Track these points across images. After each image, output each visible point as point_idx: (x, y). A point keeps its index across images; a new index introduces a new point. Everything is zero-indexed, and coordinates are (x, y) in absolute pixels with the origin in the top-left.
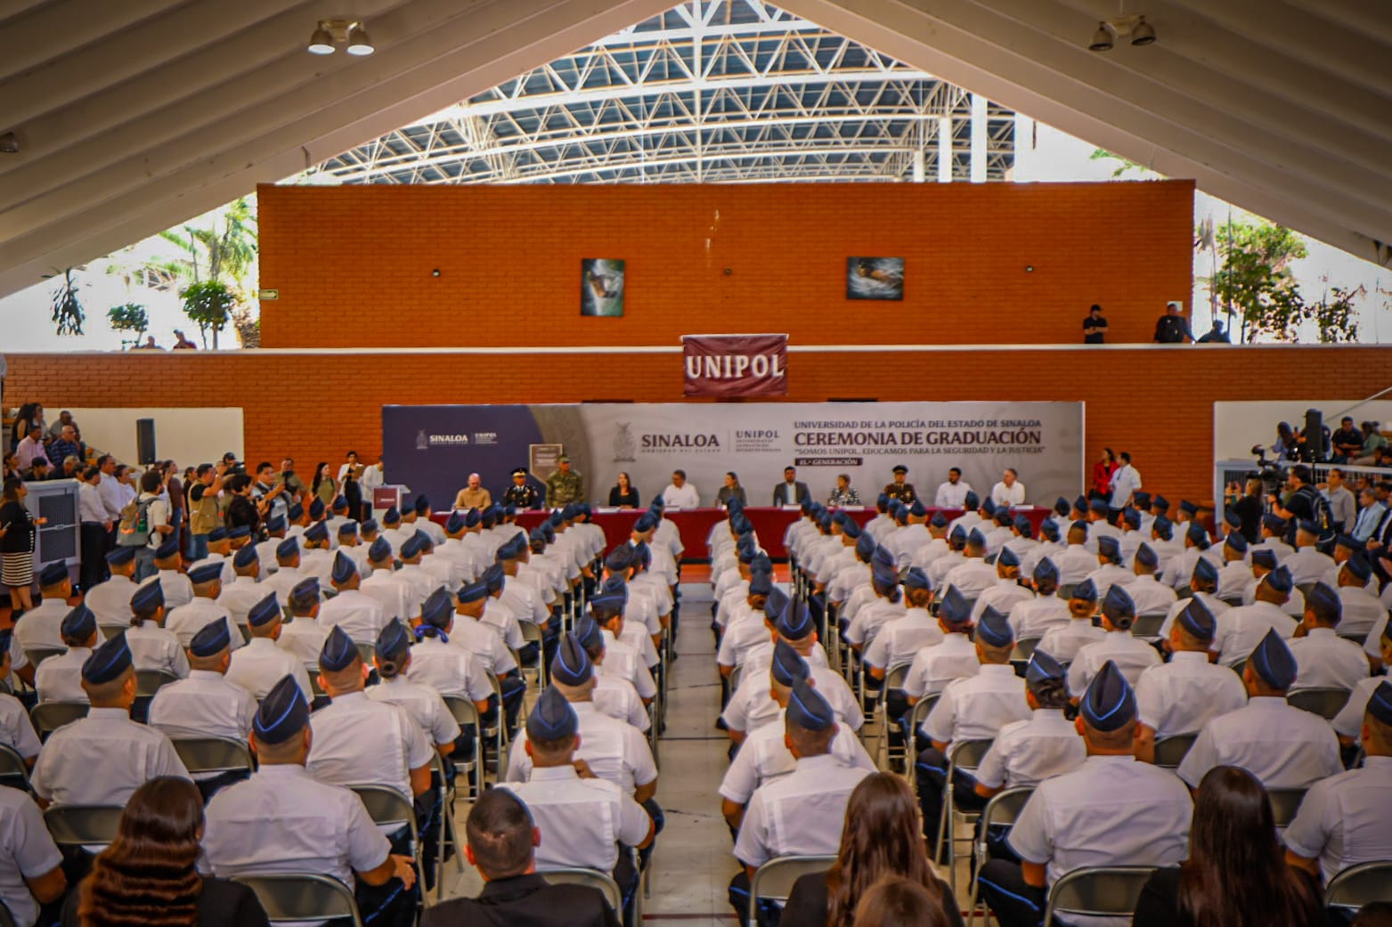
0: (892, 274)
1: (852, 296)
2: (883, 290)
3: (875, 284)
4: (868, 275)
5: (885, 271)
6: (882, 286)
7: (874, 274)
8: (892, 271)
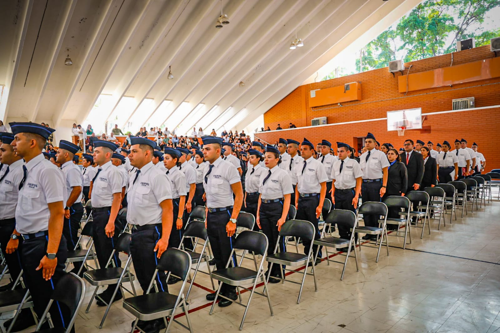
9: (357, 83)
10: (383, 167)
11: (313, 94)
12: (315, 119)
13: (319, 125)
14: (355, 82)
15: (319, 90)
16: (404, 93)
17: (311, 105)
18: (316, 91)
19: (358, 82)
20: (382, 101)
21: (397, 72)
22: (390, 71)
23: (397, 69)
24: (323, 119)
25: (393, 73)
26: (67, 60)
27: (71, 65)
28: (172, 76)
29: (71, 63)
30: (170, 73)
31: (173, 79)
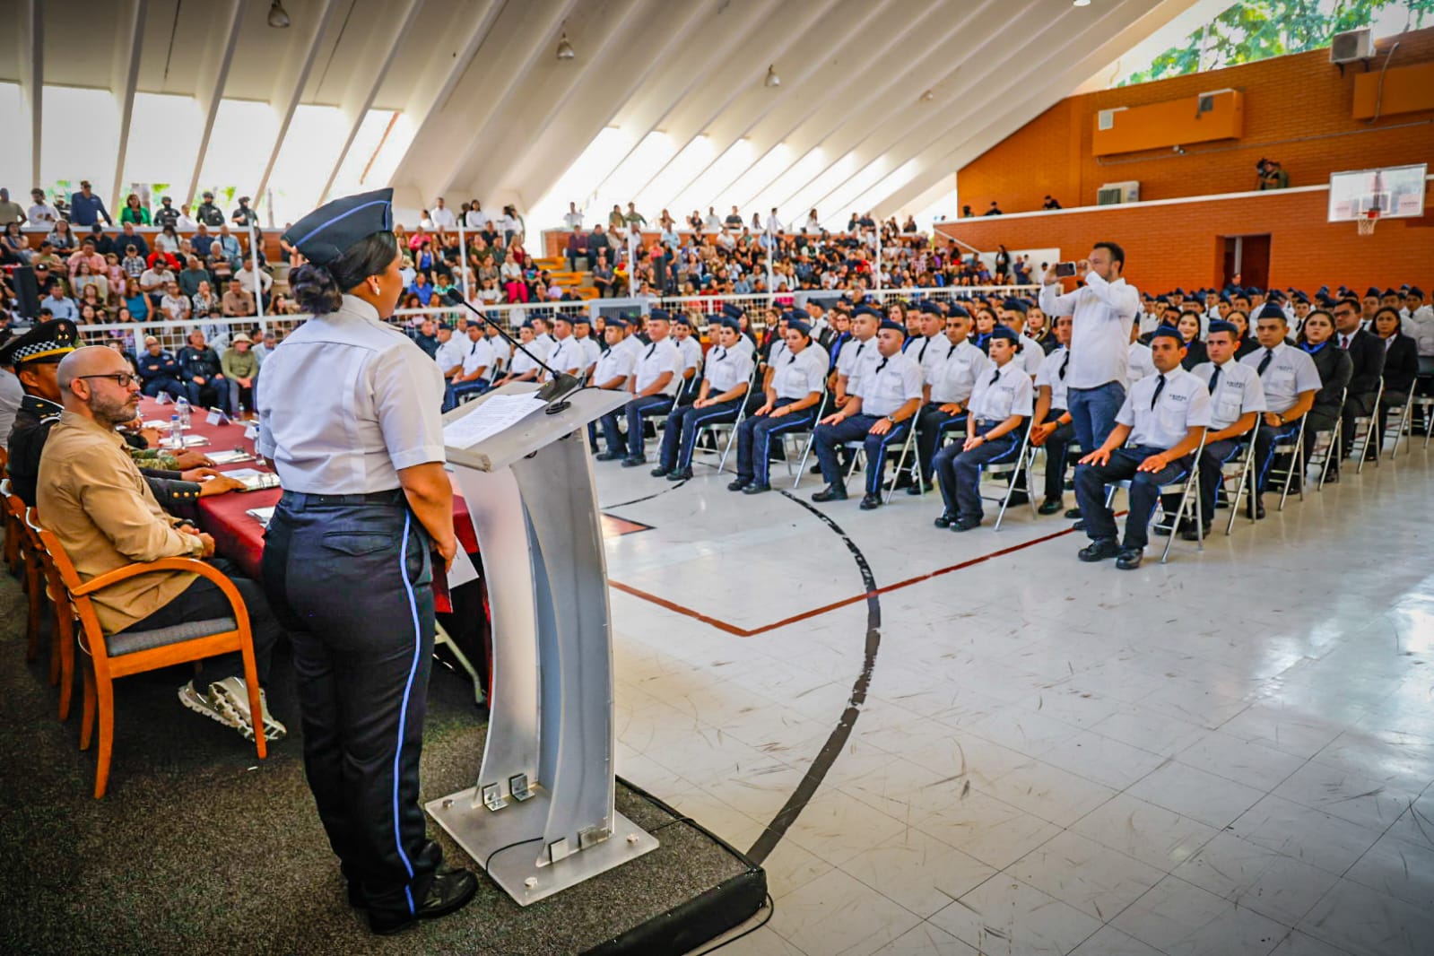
9: (1235, 92)
10: (1302, 389)
11: (1105, 120)
12: (1107, 187)
13: (1119, 202)
14: (1228, 90)
15: (1124, 109)
16: (1367, 121)
17: (1099, 148)
18: (1115, 114)
19: (1235, 89)
20: (1300, 141)
21: (1352, 63)
22: (1334, 59)
23: (1355, 55)
24: (1129, 187)
25: (1340, 66)
26: (561, 47)
27: (571, 58)
28: (776, 80)
29: (571, 54)
30: (771, 72)
31: (776, 85)
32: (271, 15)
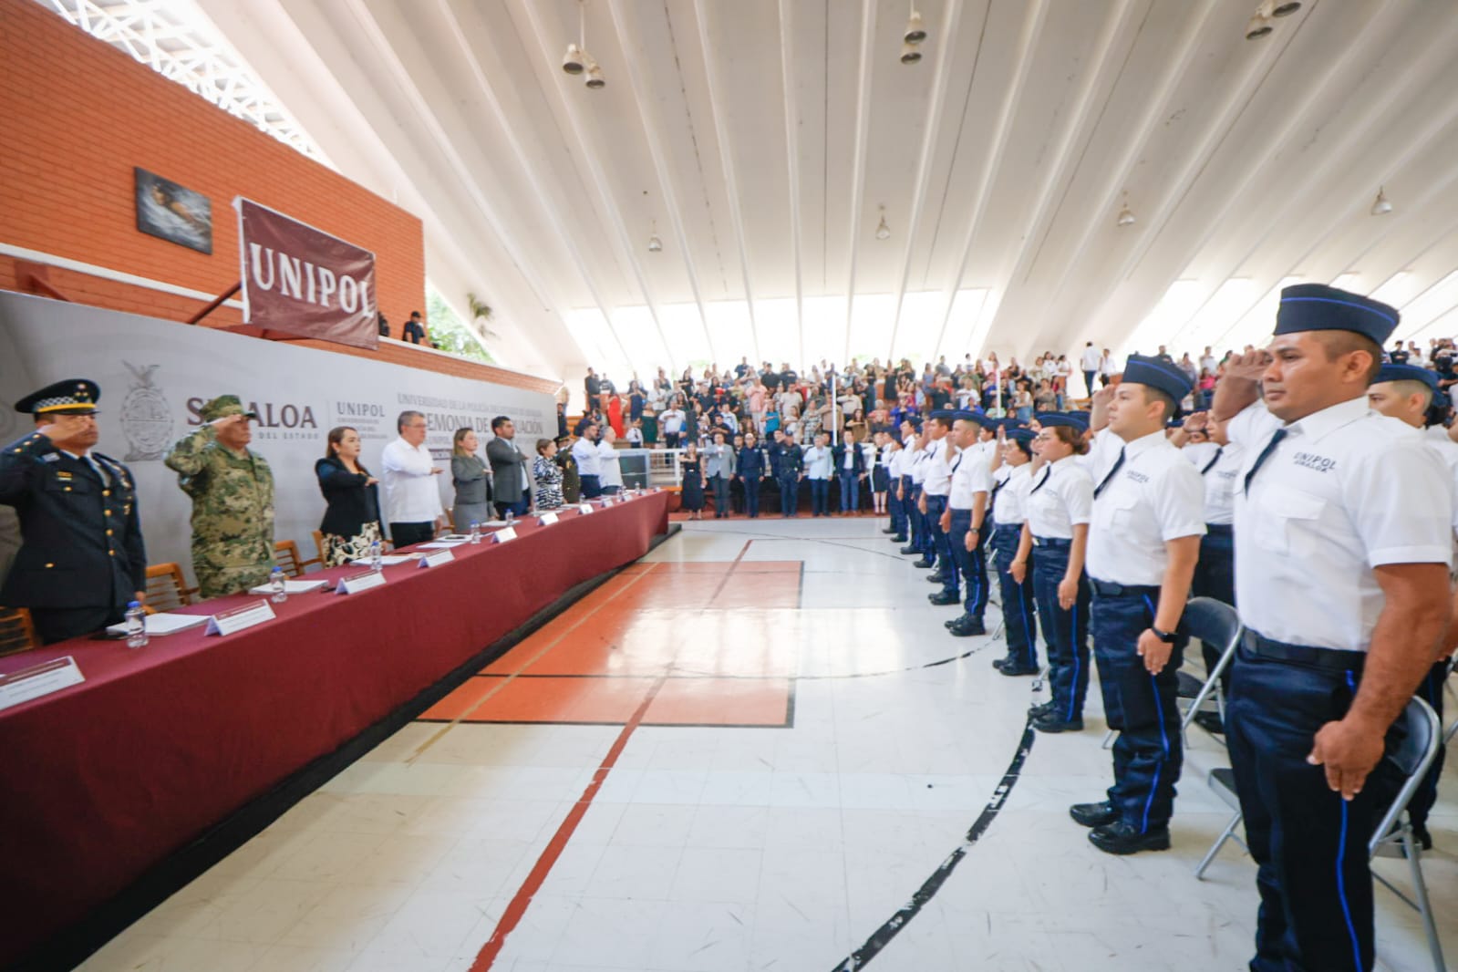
0: (198, 216)
1: (144, 226)
2: (187, 232)
3: (177, 221)
4: (168, 203)
5: (189, 208)
6: (187, 227)
7: (174, 205)
8: (196, 211)
26: (1122, 215)
27: (1130, 223)
28: (1387, 206)
29: (1131, 219)
30: (1380, 199)
31: (1387, 211)
32: (878, 231)
